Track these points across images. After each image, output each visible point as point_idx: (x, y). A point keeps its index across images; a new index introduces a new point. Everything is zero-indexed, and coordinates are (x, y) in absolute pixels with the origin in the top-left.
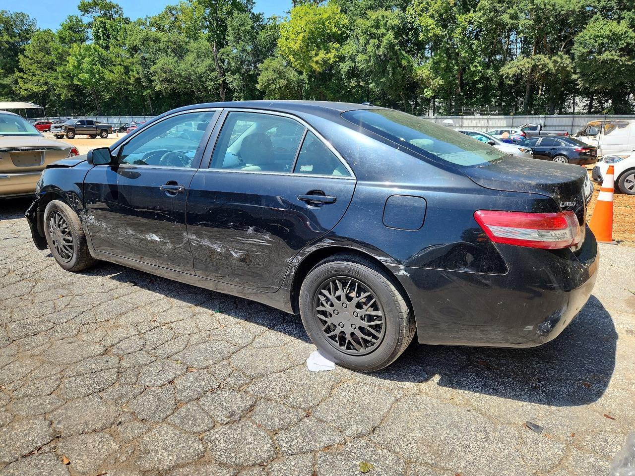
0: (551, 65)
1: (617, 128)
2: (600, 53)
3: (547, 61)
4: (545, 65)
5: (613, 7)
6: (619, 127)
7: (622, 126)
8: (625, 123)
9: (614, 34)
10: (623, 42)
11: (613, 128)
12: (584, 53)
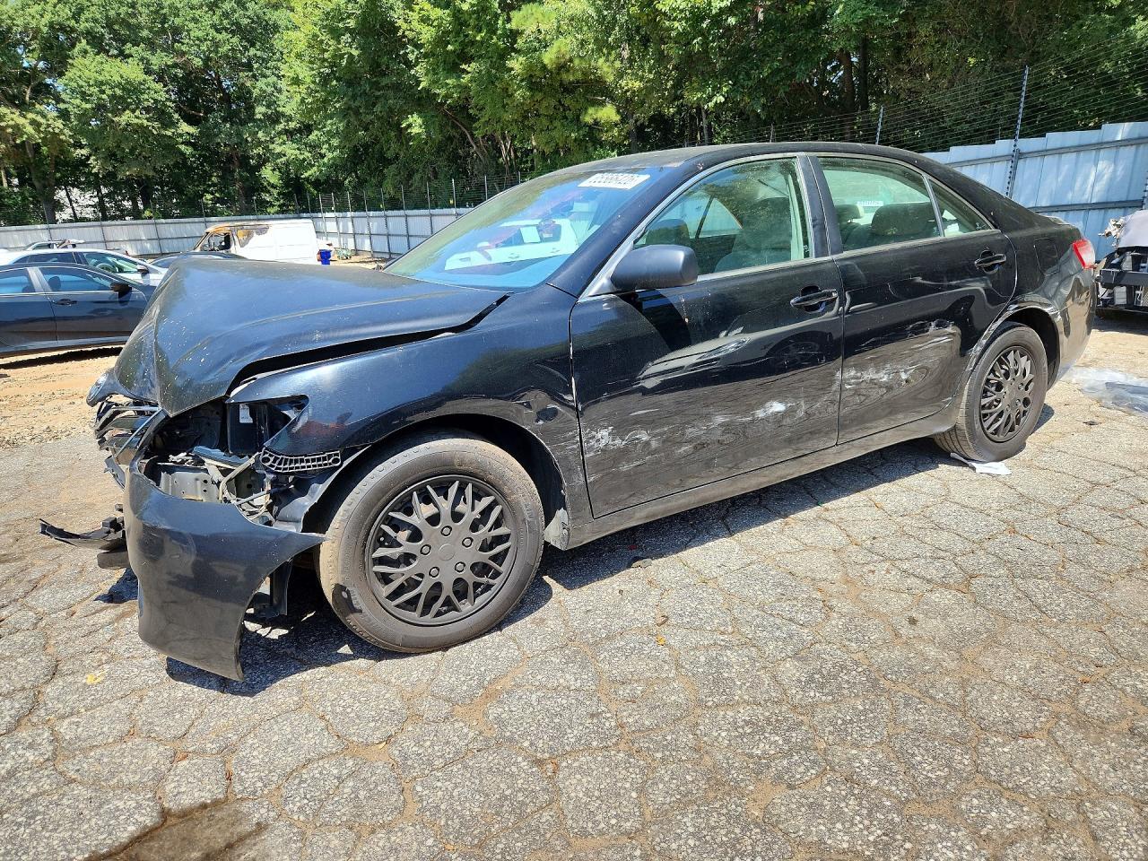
0: (30, 129)
1: (255, 234)
2: (117, 112)
3: (21, 121)
4: (17, 127)
5: (103, 35)
6: (258, 233)
7: (262, 231)
8: (263, 227)
9: (128, 82)
10: (146, 96)
11: (249, 235)
12: (86, 110)
